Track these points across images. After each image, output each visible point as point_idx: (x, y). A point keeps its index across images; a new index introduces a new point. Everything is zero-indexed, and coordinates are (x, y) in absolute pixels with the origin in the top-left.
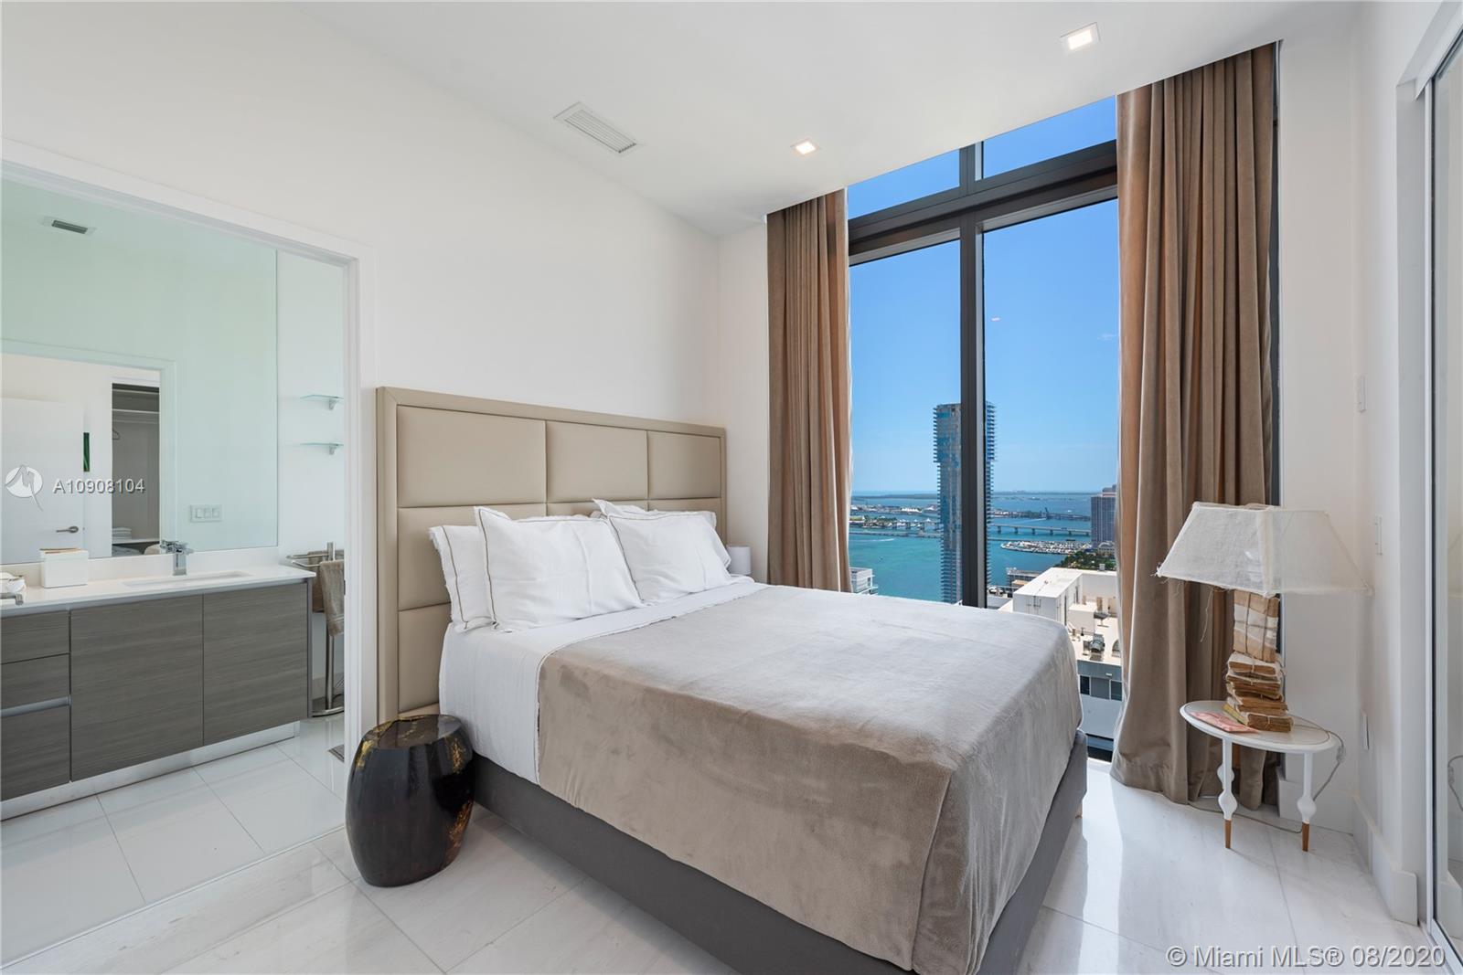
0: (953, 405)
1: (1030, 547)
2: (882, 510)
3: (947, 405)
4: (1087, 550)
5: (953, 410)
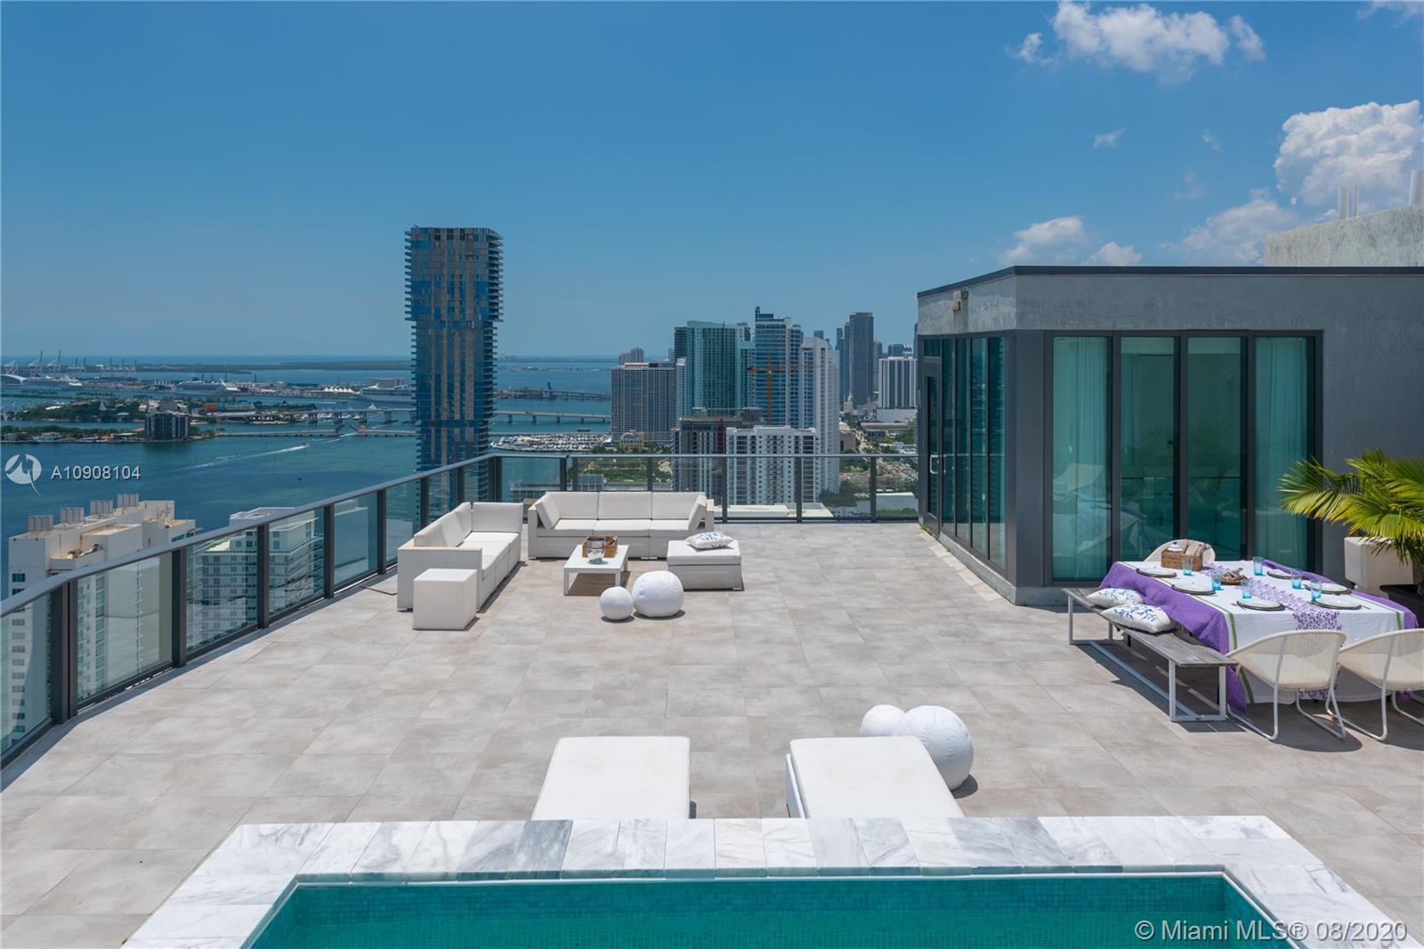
0: (437, 230)
1: (532, 443)
2: (287, 391)
3: (426, 229)
4: (607, 445)
5: (438, 238)
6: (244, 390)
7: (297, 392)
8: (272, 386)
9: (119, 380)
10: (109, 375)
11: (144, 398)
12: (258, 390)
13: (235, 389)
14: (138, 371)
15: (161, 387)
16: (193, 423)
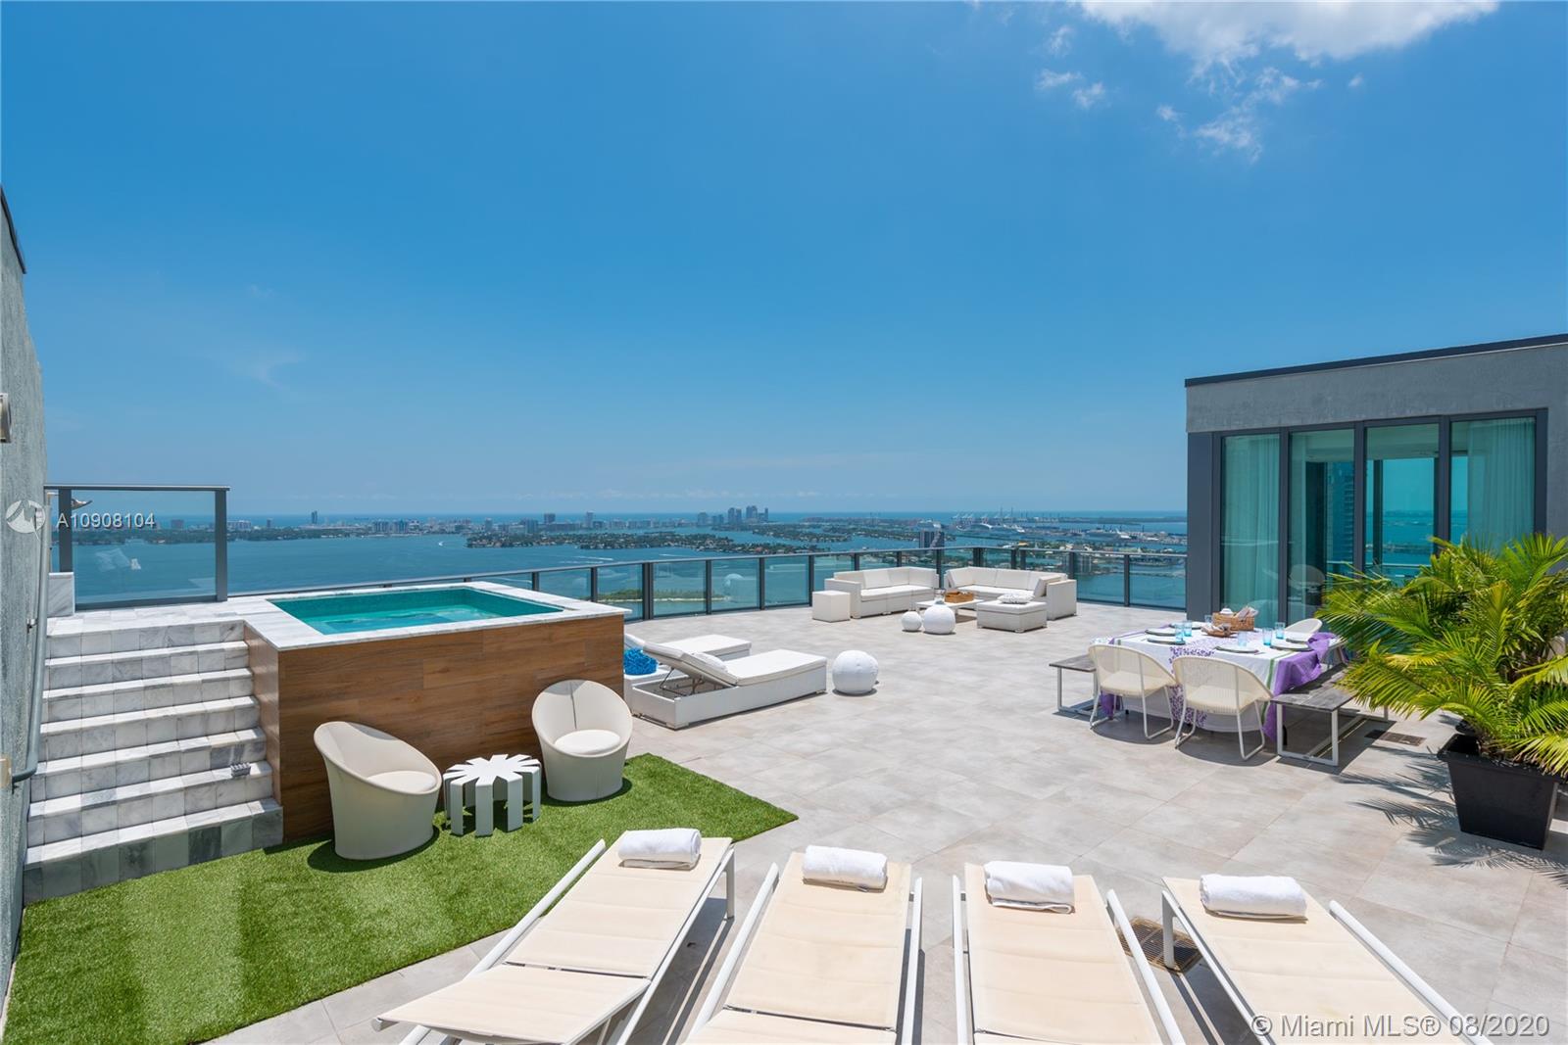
6: (1134, 538)
7: (1176, 541)
8: (1156, 535)
9: (1048, 528)
10: (1041, 525)
11: (1063, 542)
12: (1145, 538)
13: (1127, 537)
14: (1060, 522)
15: (1075, 535)
16: (1095, 561)
